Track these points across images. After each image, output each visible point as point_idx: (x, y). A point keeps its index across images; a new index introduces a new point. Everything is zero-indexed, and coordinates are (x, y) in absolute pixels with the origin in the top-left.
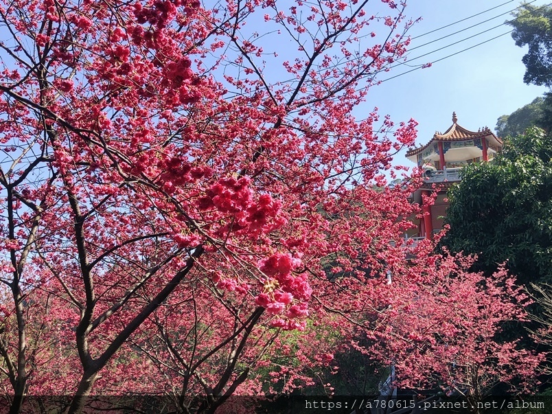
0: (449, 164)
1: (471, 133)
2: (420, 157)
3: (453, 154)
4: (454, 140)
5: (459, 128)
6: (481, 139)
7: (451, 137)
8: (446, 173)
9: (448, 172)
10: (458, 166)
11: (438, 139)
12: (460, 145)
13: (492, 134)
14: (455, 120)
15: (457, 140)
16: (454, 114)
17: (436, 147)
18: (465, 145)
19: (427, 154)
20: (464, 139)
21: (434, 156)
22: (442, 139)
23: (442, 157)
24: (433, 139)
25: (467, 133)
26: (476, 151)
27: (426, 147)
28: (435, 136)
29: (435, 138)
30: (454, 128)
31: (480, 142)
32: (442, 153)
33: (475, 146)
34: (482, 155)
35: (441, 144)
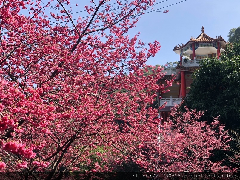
0: (198, 56)
1: (211, 39)
2: (181, 51)
3: (201, 51)
4: (201, 42)
5: (205, 36)
6: (217, 42)
7: (200, 41)
8: (195, 62)
9: (197, 61)
10: (203, 58)
11: (192, 42)
12: (205, 46)
13: (223, 40)
14: (203, 31)
15: (203, 42)
16: (203, 27)
17: (191, 46)
18: (208, 46)
19: (186, 50)
20: (207, 42)
21: (190, 51)
22: (194, 42)
23: (194, 52)
24: (189, 41)
25: (209, 38)
26: (214, 50)
27: (185, 46)
28: (191, 39)
29: (191, 41)
30: (202, 36)
31: (216, 45)
32: (194, 50)
33: (213, 46)
34: (217, 52)
35: (194, 45)
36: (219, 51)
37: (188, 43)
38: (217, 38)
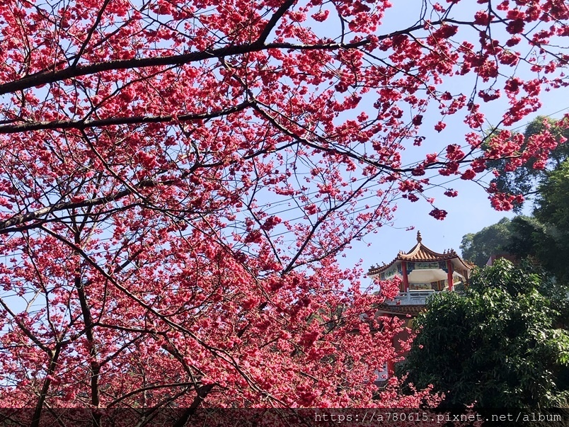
0: (413, 285)
1: (436, 255)
2: (382, 276)
3: (417, 276)
4: (418, 260)
5: (423, 248)
6: (447, 261)
7: (416, 258)
8: (409, 296)
10: (422, 288)
11: (401, 259)
12: (425, 267)
13: (458, 257)
14: (419, 239)
15: (422, 261)
16: (419, 233)
17: (399, 268)
18: (430, 267)
19: (390, 274)
20: (429, 261)
22: (405, 259)
23: (406, 278)
25: (432, 254)
26: (441, 274)
27: (389, 266)
28: (399, 255)
29: (399, 258)
30: (418, 248)
31: (445, 265)
32: (406, 274)
33: (440, 268)
34: (447, 278)
35: (404, 264)
36: (450, 277)
37: (394, 261)
38: (446, 253)
